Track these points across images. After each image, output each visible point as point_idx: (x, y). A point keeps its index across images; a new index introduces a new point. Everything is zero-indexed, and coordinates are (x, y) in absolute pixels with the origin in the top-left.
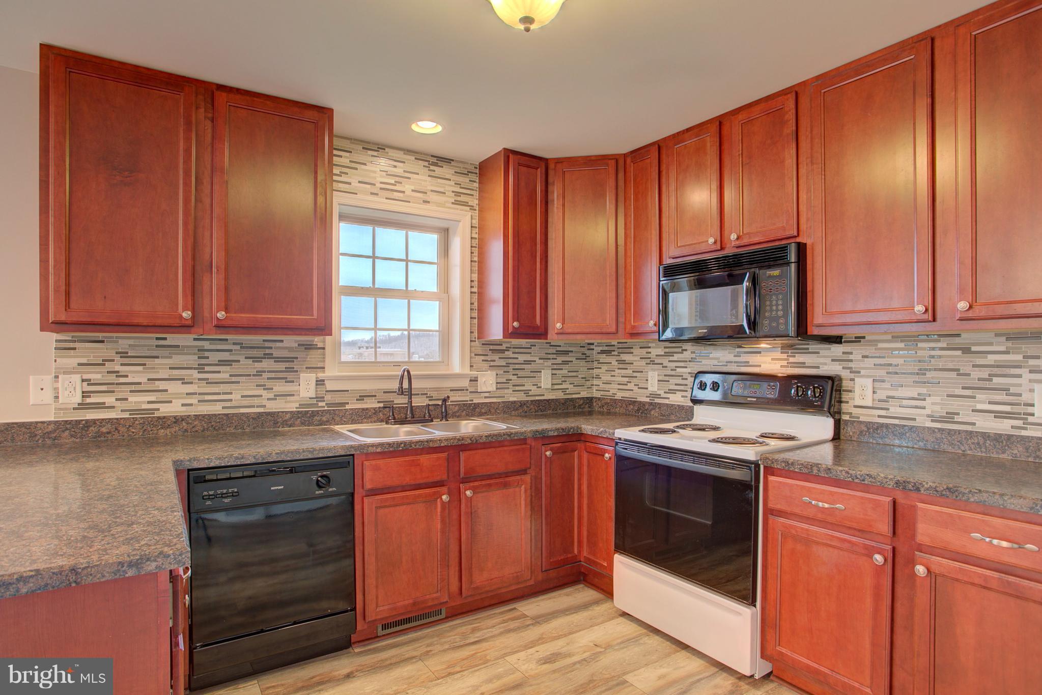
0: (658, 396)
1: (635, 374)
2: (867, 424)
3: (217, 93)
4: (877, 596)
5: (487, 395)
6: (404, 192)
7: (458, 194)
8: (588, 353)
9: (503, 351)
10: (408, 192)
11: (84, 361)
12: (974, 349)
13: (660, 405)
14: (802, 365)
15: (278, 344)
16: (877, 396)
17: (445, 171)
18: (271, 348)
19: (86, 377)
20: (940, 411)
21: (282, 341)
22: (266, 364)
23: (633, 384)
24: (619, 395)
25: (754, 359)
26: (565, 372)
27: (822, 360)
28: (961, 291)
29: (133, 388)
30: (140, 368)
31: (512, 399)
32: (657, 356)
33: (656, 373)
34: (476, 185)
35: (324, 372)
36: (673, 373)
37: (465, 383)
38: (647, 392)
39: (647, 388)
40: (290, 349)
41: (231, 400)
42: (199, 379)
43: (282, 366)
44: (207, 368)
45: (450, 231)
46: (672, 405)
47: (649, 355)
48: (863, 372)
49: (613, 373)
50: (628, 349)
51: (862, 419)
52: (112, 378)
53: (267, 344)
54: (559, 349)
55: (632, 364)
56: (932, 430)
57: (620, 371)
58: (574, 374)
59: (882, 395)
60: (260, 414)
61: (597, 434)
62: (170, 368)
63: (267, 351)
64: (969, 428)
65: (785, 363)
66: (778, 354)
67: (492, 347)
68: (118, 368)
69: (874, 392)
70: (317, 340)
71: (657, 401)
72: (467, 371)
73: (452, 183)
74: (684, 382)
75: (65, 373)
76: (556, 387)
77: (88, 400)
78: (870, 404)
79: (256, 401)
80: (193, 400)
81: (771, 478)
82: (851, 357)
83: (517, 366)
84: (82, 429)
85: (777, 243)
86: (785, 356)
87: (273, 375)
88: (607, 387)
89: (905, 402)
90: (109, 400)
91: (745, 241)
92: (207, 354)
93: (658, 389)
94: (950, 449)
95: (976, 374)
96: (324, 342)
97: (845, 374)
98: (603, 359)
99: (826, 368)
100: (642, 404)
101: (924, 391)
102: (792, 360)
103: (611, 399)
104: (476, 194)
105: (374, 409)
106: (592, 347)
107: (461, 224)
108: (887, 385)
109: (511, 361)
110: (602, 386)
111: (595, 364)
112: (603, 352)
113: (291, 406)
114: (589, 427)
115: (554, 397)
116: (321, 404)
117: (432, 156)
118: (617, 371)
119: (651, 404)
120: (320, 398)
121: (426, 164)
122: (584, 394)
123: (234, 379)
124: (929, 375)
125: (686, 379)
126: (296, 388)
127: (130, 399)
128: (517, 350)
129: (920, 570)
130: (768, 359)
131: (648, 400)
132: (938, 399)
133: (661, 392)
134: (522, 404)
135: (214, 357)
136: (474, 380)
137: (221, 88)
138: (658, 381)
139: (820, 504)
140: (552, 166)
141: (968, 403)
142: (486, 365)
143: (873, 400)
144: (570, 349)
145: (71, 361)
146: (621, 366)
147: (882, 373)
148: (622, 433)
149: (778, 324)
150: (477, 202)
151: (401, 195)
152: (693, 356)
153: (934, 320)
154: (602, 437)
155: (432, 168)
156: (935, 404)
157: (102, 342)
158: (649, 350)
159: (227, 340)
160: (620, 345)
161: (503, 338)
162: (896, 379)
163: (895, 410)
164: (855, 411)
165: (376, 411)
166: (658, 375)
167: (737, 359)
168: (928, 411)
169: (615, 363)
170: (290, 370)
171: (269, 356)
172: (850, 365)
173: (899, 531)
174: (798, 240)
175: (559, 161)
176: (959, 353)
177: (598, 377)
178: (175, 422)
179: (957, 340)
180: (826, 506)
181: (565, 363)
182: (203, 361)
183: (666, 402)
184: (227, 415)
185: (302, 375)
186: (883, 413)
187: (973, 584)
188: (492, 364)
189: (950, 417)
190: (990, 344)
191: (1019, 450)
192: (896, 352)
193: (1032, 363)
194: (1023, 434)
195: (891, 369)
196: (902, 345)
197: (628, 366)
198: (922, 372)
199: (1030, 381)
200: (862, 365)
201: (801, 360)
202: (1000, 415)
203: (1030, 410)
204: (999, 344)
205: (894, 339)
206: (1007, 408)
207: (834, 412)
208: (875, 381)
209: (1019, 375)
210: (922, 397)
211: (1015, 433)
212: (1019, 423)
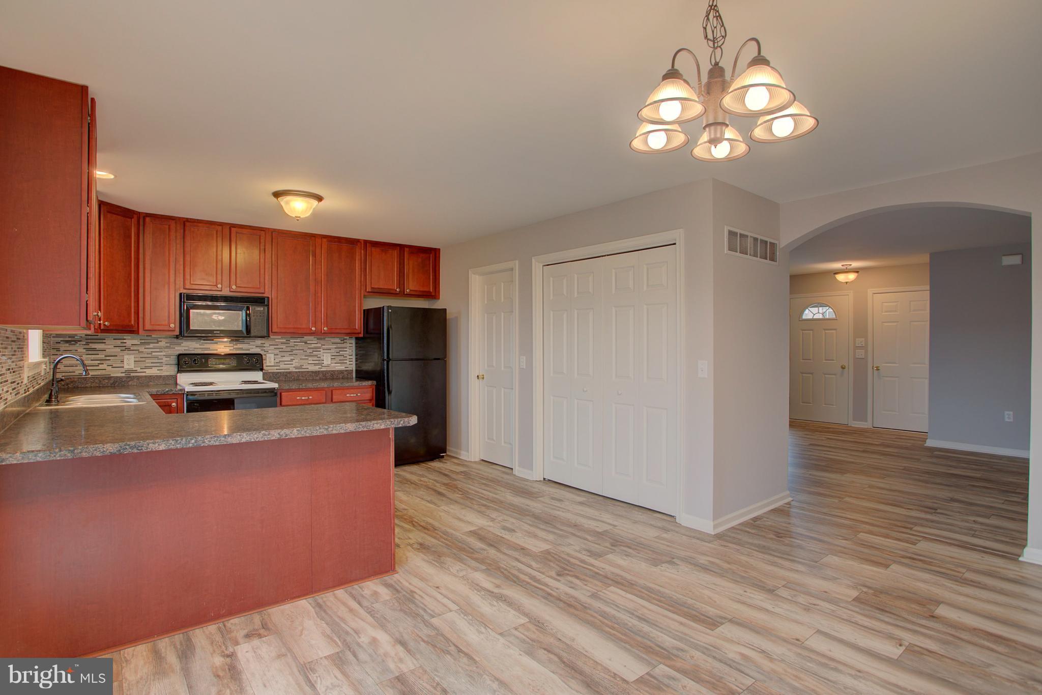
0: (136, 371)
2: (273, 373)
12: (308, 342)
13: (138, 378)
14: (241, 349)
20: (298, 365)
23: (105, 365)
27: (251, 347)
32: (132, 345)
33: (133, 356)
36: (150, 356)
38: (123, 370)
39: (123, 367)
47: (124, 345)
48: (270, 351)
50: (99, 340)
51: (269, 371)
55: (105, 350)
56: (296, 372)
57: (89, 356)
59: (277, 360)
64: (307, 370)
66: (228, 344)
69: (275, 360)
71: (132, 374)
78: (273, 365)
81: (283, 393)
82: (265, 345)
86: (232, 345)
88: (71, 369)
89: (286, 363)
93: (135, 367)
94: (302, 378)
95: (309, 351)
97: (262, 353)
99: (253, 350)
100: (121, 378)
101: (293, 358)
102: (235, 347)
103: (79, 378)
108: (279, 356)
118: (85, 356)
119: (129, 377)
124: (294, 352)
125: (162, 359)
130: (223, 346)
131: (123, 375)
132: (297, 361)
133: (139, 369)
138: (135, 361)
139: (303, 398)
141: (306, 361)
143: (275, 363)
146: (88, 352)
147: (277, 351)
152: (168, 345)
153: (315, 333)
154: (168, 394)
156: (296, 363)
158: (125, 341)
162: (283, 354)
163: (282, 366)
164: (270, 368)
166: (134, 358)
168: (294, 366)
169: (82, 350)
172: (264, 348)
174: (267, 296)
176: (303, 344)
183: (144, 374)
186: (278, 368)
189: (301, 367)
190: (313, 341)
191: (321, 375)
192: (282, 343)
193: (323, 346)
194: (321, 370)
195: (281, 350)
196: (285, 340)
197: (99, 352)
198: (292, 351)
199: (323, 353)
200: (269, 348)
201: (240, 347)
202: (315, 364)
203: (323, 362)
204: (315, 341)
205: (282, 338)
206: (317, 362)
207: (262, 370)
208: (275, 355)
209: (320, 351)
210: (292, 360)
211: (319, 370)
212: (320, 366)
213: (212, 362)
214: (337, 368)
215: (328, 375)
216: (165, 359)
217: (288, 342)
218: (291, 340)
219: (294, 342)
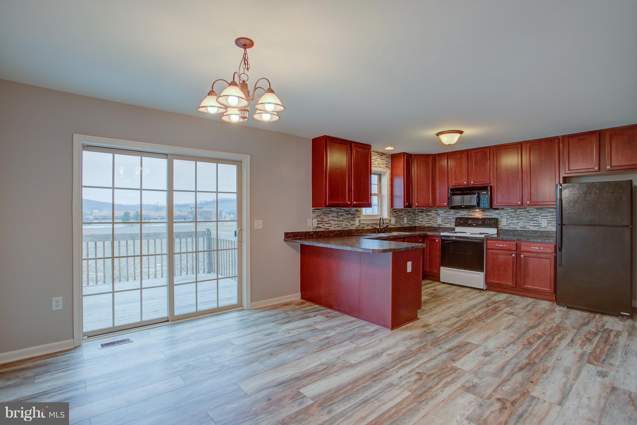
0: (442, 225)
1: (432, 219)
2: (505, 230)
3: (352, 144)
4: (513, 264)
5: (393, 225)
6: (375, 164)
7: (386, 164)
8: (415, 212)
9: (396, 212)
10: (376, 164)
11: (317, 215)
12: (530, 211)
13: (442, 228)
14: (487, 215)
15: (352, 210)
16: (507, 223)
17: (383, 157)
18: (350, 211)
19: (318, 219)
20: (522, 226)
21: (352, 209)
22: (349, 216)
23: (432, 222)
24: (426, 225)
25: (473, 214)
26: (409, 218)
27: (493, 214)
28: (528, 199)
29: (325, 222)
30: (326, 217)
31: (398, 226)
32: (441, 213)
33: (441, 218)
34: (390, 161)
35: (360, 218)
36: (447, 218)
37: (388, 221)
38: (437, 224)
40: (354, 211)
41: (342, 226)
42: (337, 220)
43: (352, 216)
44: (338, 217)
45: (382, 175)
46: (447, 227)
47: (438, 213)
48: (504, 217)
49: (424, 218)
50: (430, 211)
51: (504, 229)
52: (322, 220)
53: (349, 210)
54: (408, 211)
56: (521, 230)
57: (426, 218)
58: (412, 219)
59: (509, 222)
60: (349, 230)
61: (432, 235)
62: (332, 217)
63: (349, 212)
64: (529, 229)
65: (483, 215)
66: (481, 213)
67: (394, 210)
68: (323, 217)
69: (507, 222)
70: (359, 209)
71: (441, 226)
72: (389, 218)
73: (385, 161)
74: (451, 220)
75: (314, 218)
76: (408, 223)
77: (318, 226)
78: (506, 225)
79: (347, 226)
80: (336, 226)
81: (488, 241)
82: (501, 213)
83: (399, 216)
84: (317, 233)
85: (484, 185)
86: (483, 213)
87: (351, 219)
88: (421, 223)
89: (514, 224)
90: (321, 226)
91: (476, 183)
92: (338, 213)
93: (441, 223)
94: (525, 234)
95: (530, 217)
96: (360, 209)
97: (499, 218)
98: (420, 214)
99: (494, 216)
100: (436, 227)
101: (519, 221)
102: (484, 214)
103: (423, 226)
104: (390, 164)
105: (370, 229)
106: (416, 210)
107: (387, 173)
108: (510, 220)
109: (398, 215)
110: (419, 222)
111: (417, 216)
112: (419, 212)
113: (354, 228)
114: (429, 233)
115: (407, 226)
116: (360, 227)
117: (381, 153)
118: (425, 218)
119: (439, 227)
120: (359, 226)
121: (380, 155)
122: (414, 225)
123: (343, 220)
124: (520, 217)
126: (355, 223)
127: (325, 226)
128: (399, 211)
129: (522, 256)
130: (478, 214)
131: (437, 226)
132: (522, 223)
134: (401, 228)
135: (340, 214)
136: (390, 220)
137: (353, 142)
139: (500, 245)
140: (413, 156)
141: (528, 224)
142: (393, 216)
143: (507, 224)
144: (411, 211)
145: (315, 215)
146: (427, 216)
147: (508, 217)
148: (442, 234)
149: (486, 205)
150: (390, 166)
152: (454, 213)
153: (522, 205)
154: (435, 236)
155: (381, 157)
156: (521, 224)
157: (320, 210)
158: (438, 211)
159: (342, 209)
160: (427, 210)
161: (404, 208)
162: (512, 219)
163: (512, 226)
164: (502, 227)
165: (371, 229)
166: (441, 219)
167: (468, 214)
168: (519, 226)
169: (424, 215)
170: (354, 217)
171: (350, 213)
172: (501, 215)
173: (517, 249)
174: (490, 185)
175: (415, 155)
176: (526, 212)
177: (418, 220)
179: (526, 209)
180: (501, 246)
181: (410, 215)
182: (338, 215)
183: (444, 226)
184: (342, 230)
185: (356, 219)
186: (509, 227)
187: (532, 257)
188: (394, 215)
189: (524, 227)
190: (533, 210)
191: (539, 234)
192: (512, 212)
193: (541, 214)
194: (540, 230)
195: (511, 216)
196: (513, 210)
197: (430, 216)
198: (518, 217)
199: (541, 218)
200: (503, 215)
201: (487, 214)
202: (535, 226)
203: (541, 225)
204: (535, 210)
205: (512, 209)
206: (536, 225)
207: (497, 227)
208: (507, 219)
209: (539, 217)
210: (518, 223)
211: (538, 230)
212: (539, 228)
213: (470, 222)
214: (552, 229)
215: (545, 234)
216: (453, 220)
217: (516, 211)
218: (518, 210)
219: (520, 211)
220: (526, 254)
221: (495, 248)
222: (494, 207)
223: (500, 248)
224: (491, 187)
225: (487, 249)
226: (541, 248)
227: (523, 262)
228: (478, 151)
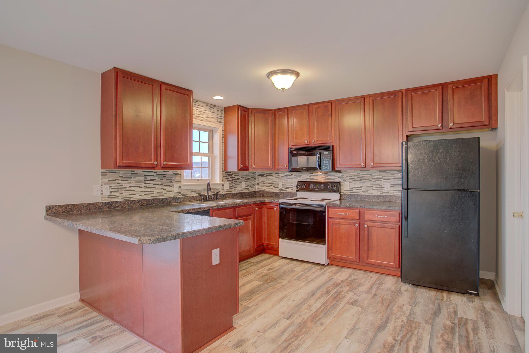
0: (283, 190)
1: (273, 183)
2: (348, 195)
3: (162, 85)
4: (356, 235)
5: (227, 191)
6: (203, 118)
7: (218, 118)
8: (255, 175)
9: (231, 175)
10: (204, 118)
11: (110, 179)
12: (372, 174)
13: (283, 193)
14: (330, 179)
15: (168, 173)
16: (350, 187)
17: (215, 110)
18: (165, 174)
19: (111, 185)
20: (365, 190)
21: (168, 172)
22: (164, 180)
23: (272, 186)
24: (267, 190)
25: (315, 177)
26: (248, 182)
27: (336, 177)
28: (371, 160)
29: (125, 189)
30: (127, 182)
31: (234, 192)
32: (282, 176)
33: (282, 182)
34: (223, 115)
35: (181, 183)
36: (288, 182)
37: (221, 187)
38: (278, 189)
39: (278, 187)
40: (171, 175)
41: (154, 194)
42: (144, 186)
43: (169, 181)
44: (146, 182)
45: (213, 131)
46: (288, 193)
47: (279, 176)
48: (346, 181)
49: (264, 183)
50: (271, 174)
52: (118, 186)
53: (164, 173)
54: (247, 174)
55: (272, 179)
56: (363, 195)
57: (267, 182)
58: (251, 183)
59: (351, 187)
60: (163, 199)
61: (271, 202)
62: (136, 182)
63: (164, 176)
64: (371, 194)
65: (325, 178)
66: (323, 176)
67: (228, 174)
68: (120, 182)
69: (349, 186)
70: (178, 171)
71: (282, 191)
72: (221, 182)
73: (216, 114)
74: (292, 185)
75: (104, 184)
76: (246, 188)
77: (111, 194)
78: (349, 190)
79: (161, 194)
80: (143, 194)
81: (329, 209)
82: (343, 177)
83: (235, 180)
84: (110, 205)
85: (326, 144)
86: (325, 176)
87: (166, 184)
88: (262, 187)
89: (357, 188)
90: (118, 194)
91: (317, 143)
92: (146, 177)
93: (282, 188)
94: (367, 200)
95: (373, 180)
96: (181, 172)
97: (342, 181)
98: (260, 177)
100: (277, 193)
101: (361, 185)
102: (327, 177)
103: (264, 192)
104: (223, 118)
105: (196, 196)
106: (256, 173)
107: (219, 129)
108: (352, 184)
109: (233, 178)
110: (260, 187)
111: (257, 180)
112: (260, 175)
113: (171, 195)
114: (267, 200)
115: (245, 191)
116: (180, 195)
117: (211, 105)
118: (266, 182)
119: (280, 192)
120: (180, 193)
121: (209, 107)
122: (254, 190)
123: (155, 186)
124: (363, 181)
125: (293, 184)
126: (173, 189)
127: (124, 194)
128: (235, 175)
129: (366, 226)
130: (320, 177)
131: (278, 191)
133: (284, 189)
134: (237, 194)
135: (149, 178)
136: (223, 185)
137: (163, 83)
138: (283, 185)
139: (342, 214)
140: (250, 111)
141: (371, 188)
142: (226, 180)
143: (349, 188)
144: (250, 174)
145: (106, 180)
146: (268, 180)
147: (351, 181)
148: (281, 201)
149: (327, 167)
150: (224, 121)
151: (202, 118)
152: (295, 176)
153: (365, 167)
154: (273, 203)
155: (211, 109)
156: (364, 189)
157: (115, 172)
158: (279, 174)
159: (152, 171)
160: (267, 173)
161: (238, 170)
162: (355, 182)
163: (355, 190)
164: (344, 191)
165: (196, 197)
166: (282, 183)
167: (310, 177)
168: (362, 190)
169: (265, 179)
170: (171, 182)
171: (165, 177)
172: (343, 179)
173: (361, 218)
174: (332, 144)
175: (253, 109)
176: (369, 175)
177: (258, 184)
178: (138, 202)
179: (369, 172)
180: (344, 214)
181: (248, 179)
182: (146, 179)
183: (285, 192)
184: (153, 199)
185: (175, 184)
186: (352, 191)
187: (376, 227)
188: (228, 179)
189: (367, 192)
190: (376, 173)
191: (381, 199)
192: (355, 175)
193: (384, 177)
194: (383, 195)
195: (353, 180)
196: (356, 173)
197: (270, 180)
198: (361, 180)
199: (384, 182)
200: (346, 178)
201: (330, 177)
202: (378, 191)
203: (384, 189)
204: (377, 173)
205: (354, 172)
206: (379, 189)
207: (339, 192)
208: (349, 183)
209: (382, 181)
210: (361, 187)
211: (381, 195)
212: (382, 192)
213: (312, 186)
214: (395, 194)
215: (387, 200)
216: (294, 184)
217: (358, 174)
218: (360, 173)
219: (363, 174)
220: (370, 224)
221: (337, 217)
222: (337, 169)
223: (343, 217)
224: (333, 146)
225: (329, 218)
226: (386, 216)
227: (366, 232)
228: (320, 105)
